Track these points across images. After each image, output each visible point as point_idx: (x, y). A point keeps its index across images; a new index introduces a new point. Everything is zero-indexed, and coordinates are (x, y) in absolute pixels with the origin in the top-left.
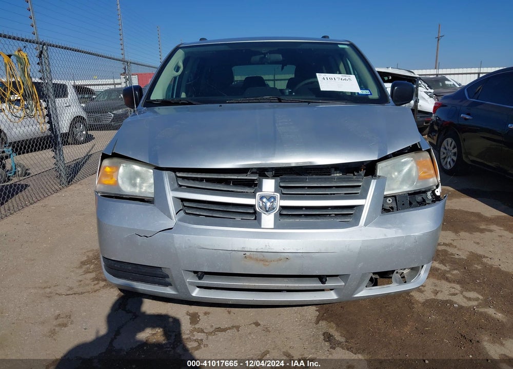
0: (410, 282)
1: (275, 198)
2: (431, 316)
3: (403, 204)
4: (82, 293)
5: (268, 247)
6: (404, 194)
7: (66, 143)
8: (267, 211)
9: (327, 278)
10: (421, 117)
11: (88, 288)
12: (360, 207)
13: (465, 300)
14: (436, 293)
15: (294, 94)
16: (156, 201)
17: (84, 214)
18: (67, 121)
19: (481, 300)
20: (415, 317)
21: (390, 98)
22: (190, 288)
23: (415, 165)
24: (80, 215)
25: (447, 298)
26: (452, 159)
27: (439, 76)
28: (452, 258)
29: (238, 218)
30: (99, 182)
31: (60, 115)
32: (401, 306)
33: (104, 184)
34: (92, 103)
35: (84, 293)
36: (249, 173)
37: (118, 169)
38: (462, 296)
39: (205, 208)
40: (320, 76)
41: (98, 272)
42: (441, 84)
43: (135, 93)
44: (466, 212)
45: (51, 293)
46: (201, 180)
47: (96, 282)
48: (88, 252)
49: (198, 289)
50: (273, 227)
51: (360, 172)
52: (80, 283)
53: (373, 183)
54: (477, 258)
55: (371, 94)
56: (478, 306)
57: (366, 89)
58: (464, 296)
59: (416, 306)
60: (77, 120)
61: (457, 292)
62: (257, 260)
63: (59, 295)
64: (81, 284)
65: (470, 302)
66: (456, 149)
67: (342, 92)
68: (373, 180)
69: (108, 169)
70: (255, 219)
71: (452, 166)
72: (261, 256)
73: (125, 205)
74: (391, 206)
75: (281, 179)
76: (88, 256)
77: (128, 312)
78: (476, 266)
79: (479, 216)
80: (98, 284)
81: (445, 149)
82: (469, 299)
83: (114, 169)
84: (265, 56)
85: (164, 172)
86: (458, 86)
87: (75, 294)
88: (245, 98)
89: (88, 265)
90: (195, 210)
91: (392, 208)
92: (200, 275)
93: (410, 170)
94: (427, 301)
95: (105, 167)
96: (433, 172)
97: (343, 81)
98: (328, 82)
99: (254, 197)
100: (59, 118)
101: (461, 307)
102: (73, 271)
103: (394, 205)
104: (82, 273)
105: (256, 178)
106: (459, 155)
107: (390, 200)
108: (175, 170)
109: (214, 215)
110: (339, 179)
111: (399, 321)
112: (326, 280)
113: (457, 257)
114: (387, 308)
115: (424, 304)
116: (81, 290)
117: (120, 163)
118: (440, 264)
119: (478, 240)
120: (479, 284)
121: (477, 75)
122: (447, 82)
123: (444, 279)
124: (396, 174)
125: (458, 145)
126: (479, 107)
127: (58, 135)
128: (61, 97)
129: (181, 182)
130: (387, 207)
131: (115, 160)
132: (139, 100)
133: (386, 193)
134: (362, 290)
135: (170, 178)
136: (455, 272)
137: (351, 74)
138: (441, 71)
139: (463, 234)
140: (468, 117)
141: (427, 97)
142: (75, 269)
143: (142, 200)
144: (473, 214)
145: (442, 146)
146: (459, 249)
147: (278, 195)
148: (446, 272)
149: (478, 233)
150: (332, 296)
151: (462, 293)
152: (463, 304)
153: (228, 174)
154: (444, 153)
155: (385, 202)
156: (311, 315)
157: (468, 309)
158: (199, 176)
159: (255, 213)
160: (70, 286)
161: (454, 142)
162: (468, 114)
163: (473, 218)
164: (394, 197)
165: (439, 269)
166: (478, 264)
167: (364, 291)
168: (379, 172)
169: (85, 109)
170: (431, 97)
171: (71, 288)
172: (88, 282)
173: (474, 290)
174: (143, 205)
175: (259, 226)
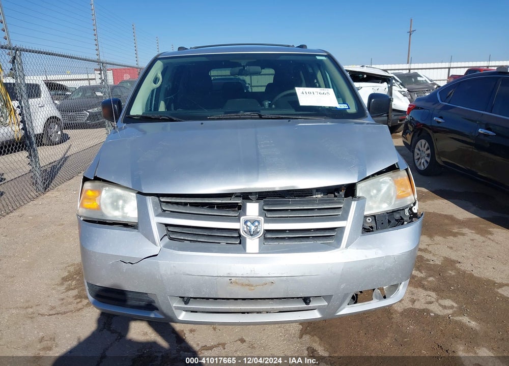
0: (389, 297)
1: (259, 222)
2: (409, 327)
3: (382, 224)
4: (65, 313)
5: (253, 272)
6: (383, 214)
7: (40, 144)
8: (251, 235)
9: (311, 299)
10: (395, 115)
11: (71, 307)
12: (342, 229)
13: (441, 308)
14: (413, 301)
15: (273, 106)
16: (140, 226)
17: (63, 224)
18: (40, 120)
19: (456, 308)
20: (394, 328)
21: (367, 112)
22: (176, 312)
23: (393, 185)
24: (59, 226)
25: (424, 306)
26: (426, 160)
27: (412, 71)
28: (428, 264)
29: (223, 242)
30: (82, 205)
31: (34, 114)
32: (380, 317)
33: (86, 208)
34: (66, 101)
35: (67, 312)
36: (233, 197)
37: (100, 192)
38: (437, 304)
39: (190, 232)
40: (299, 91)
41: (81, 288)
42: (413, 80)
43: (114, 107)
44: (440, 215)
45: (33, 313)
46: (185, 204)
47: (79, 300)
48: (69, 266)
49: (184, 313)
50: (258, 252)
51: (341, 193)
52: (62, 302)
53: (354, 204)
54: (450, 263)
55: (349, 108)
56: (453, 315)
57: (344, 103)
58: (440, 305)
59: (394, 316)
60: (52, 120)
61: (433, 300)
62: (242, 285)
63: (41, 315)
64: (63, 304)
65: (446, 310)
66: (429, 150)
67: (321, 107)
68: (353, 202)
69: (90, 193)
70: (240, 243)
71: (426, 167)
72: (247, 281)
73: (109, 231)
74: (370, 225)
75: (265, 201)
76: (69, 272)
77: (113, 332)
78: (450, 272)
79: (451, 218)
80: (81, 302)
81: (419, 150)
82: (445, 307)
83: (97, 193)
84: (244, 68)
85: (148, 197)
86: (430, 82)
87: (57, 314)
88: (226, 113)
89: (70, 282)
90: (179, 234)
91: (372, 227)
92: (186, 300)
93: (389, 189)
94: (405, 310)
95: (87, 191)
96: (410, 190)
97: (321, 95)
98: (307, 96)
99: (239, 221)
100: (32, 117)
101: (437, 316)
102: (54, 289)
103: (374, 225)
104: (65, 291)
105: (240, 202)
106: (432, 156)
107: (369, 220)
108: (158, 195)
109: (199, 240)
110: (322, 201)
111: (379, 332)
112: (310, 301)
113: (432, 263)
114: (368, 319)
115: (402, 314)
116: (63, 309)
117: (103, 187)
118: (417, 270)
119: (451, 245)
120: (454, 292)
121: (448, 69)
122: (419, 79)
123: (420, 286)
124: (375, 191)
125: (431, 146)
126: (450, 110)
127: (33, 142)
128: (34, 97)
129: (166, 207)
130: (367, 226)
131: (97, 183)
132: (118, 114)
133: (366, 213)
134: (344, 308)
135: (153, 203)
136: (431, 279)
137: (329, 88)
138: (413, 66)
139: (438, 238)
140: (440, 120)
141: (400, 96)
142: (56, 286)
143: (126, 225)
144: (446, 217)
145: (416, 147)
146: (434, 255)
147: (262, 219)
148: (422, 279)
149: (452, 237)
150: (316, 315)
151: (437, 301)
152: (439, 313)
153: (213, 199)
154: (418, 154)
155: (365, 221)
156: (294, 329)
157: (443, 317)
158: (183, 201)
159: (240, 236)
160: (53, 305)
161: (427, 144)
162: (441, 118)
163: (446, 221)
164: (374, 217)
165: (416, 276)
166: (452, 270)
167: (346, 309)
168: (359, 193)
169: (59, 108)
170: (404, 96)
171: (53, 308)
172: (70, 300)
173: (449, 298)
174: (127, 231)
175: (244, 250)
